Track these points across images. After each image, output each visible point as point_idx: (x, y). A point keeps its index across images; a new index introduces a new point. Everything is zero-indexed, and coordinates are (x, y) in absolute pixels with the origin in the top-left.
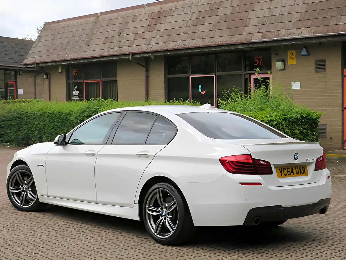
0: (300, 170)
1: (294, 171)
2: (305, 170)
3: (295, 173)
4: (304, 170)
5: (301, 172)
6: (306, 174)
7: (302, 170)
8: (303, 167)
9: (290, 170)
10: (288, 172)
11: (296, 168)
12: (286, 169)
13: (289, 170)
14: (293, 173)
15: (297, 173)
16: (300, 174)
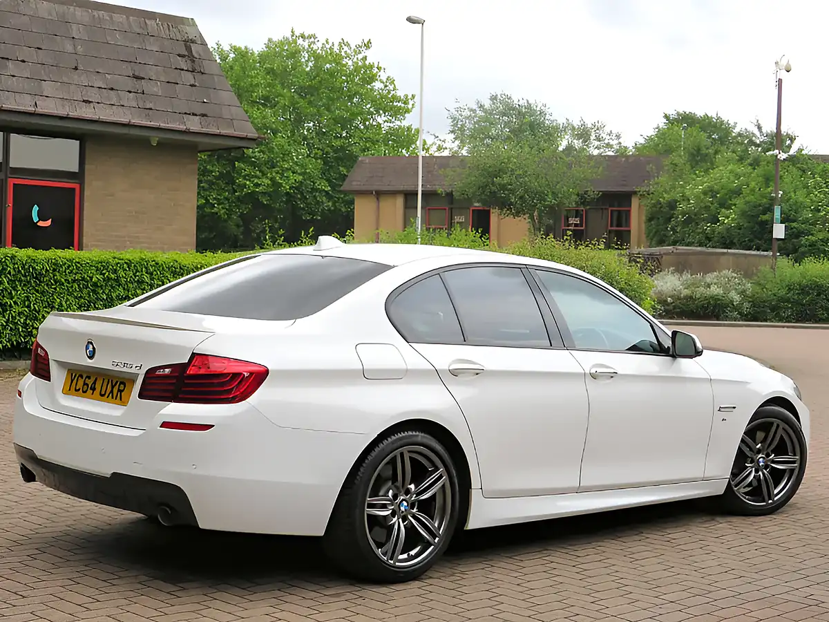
0: (113, 387)
1: (98, 386)
2: (123, 391)
3: (97, 392)
4: (120, 391)
5: (112, 392)
6: (121, 399)
7: (115, 390)
8: (121, 383)
9: (90, 382)
10: (85, 384)
11: (104, 379)
12: (84, 378)
13: (88, 381)
14: (93, 389)
15: (103, 393)
16: (108, 397)
